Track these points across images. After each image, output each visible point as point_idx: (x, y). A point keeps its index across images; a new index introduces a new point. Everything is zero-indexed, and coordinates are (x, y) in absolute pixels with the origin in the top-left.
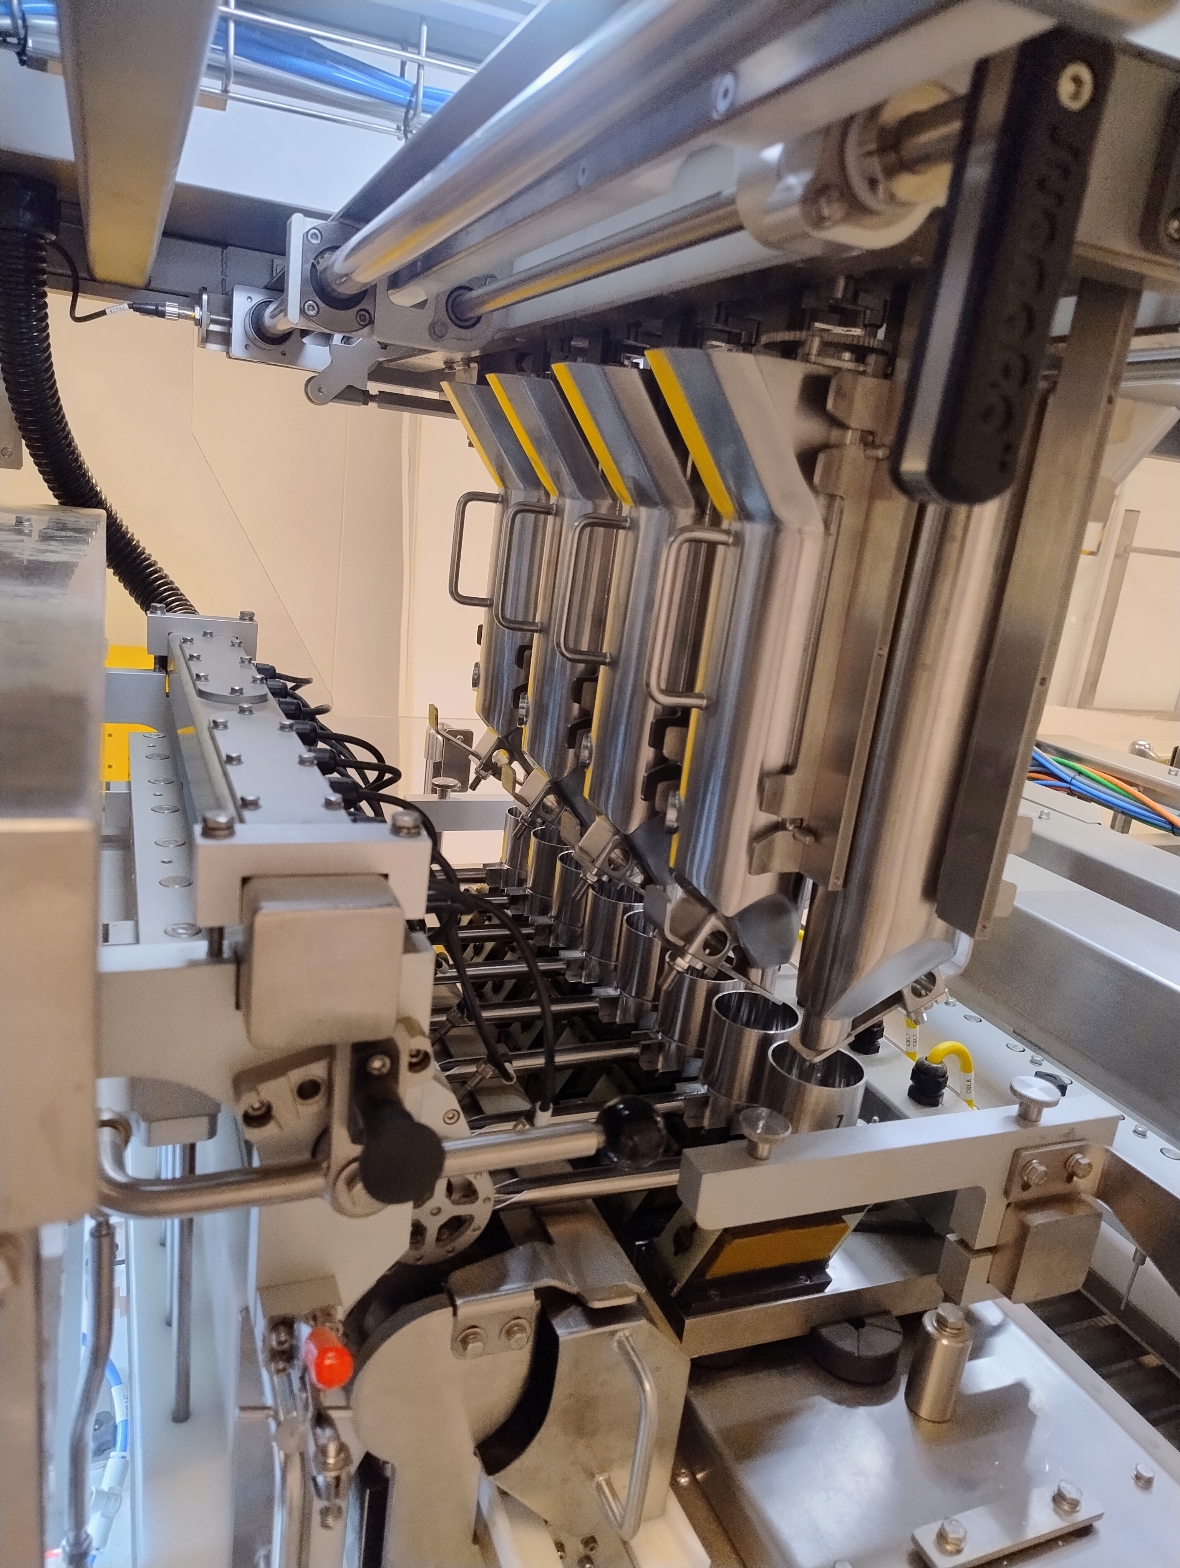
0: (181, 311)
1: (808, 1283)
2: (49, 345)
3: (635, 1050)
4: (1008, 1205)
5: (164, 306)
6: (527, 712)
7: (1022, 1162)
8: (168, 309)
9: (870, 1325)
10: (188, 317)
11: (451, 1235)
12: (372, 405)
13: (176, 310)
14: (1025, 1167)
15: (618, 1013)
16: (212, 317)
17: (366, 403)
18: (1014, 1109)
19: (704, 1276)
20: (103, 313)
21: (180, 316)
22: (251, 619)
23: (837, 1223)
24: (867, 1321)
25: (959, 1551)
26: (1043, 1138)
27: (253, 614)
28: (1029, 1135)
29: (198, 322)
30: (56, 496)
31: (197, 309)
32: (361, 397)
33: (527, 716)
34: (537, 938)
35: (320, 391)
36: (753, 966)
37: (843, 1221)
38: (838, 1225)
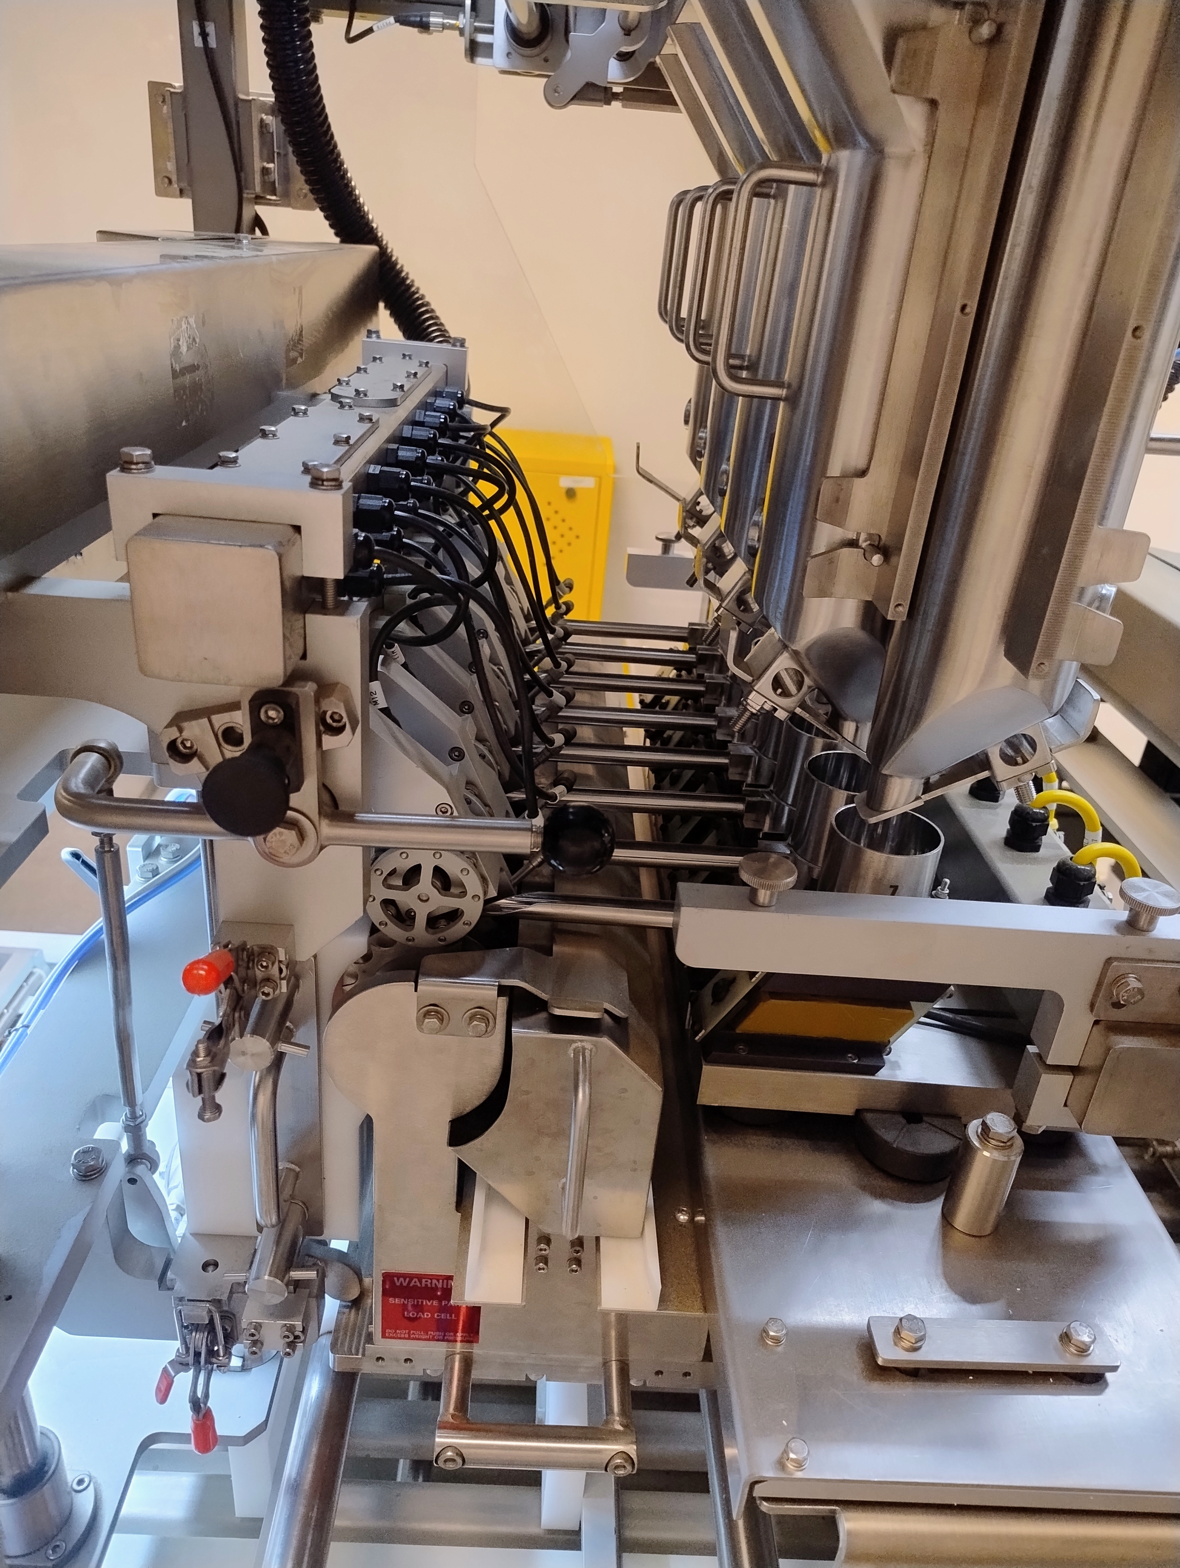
0: (446, 21)
1: (855, 1061)
2: (315, 66)
3: (740, 807)
4: (1096, 1022)
5: (428, 16)
6: (705, 443)
7: (1110, 975)
8: (432, 19)
9: (927, 1122)
10: (452, 27)
11: (448, 924)
12: (616, 105)
13: (440, 20)
14: (1116, 980)
15: (750, 772)
16: (476, 24)
17: (608, 103)
18: (1123, 915)
19: (734, 1030)
20: (370, 31)
21: (444, 27)
22: (462, 345)
23: (904, 1008)
24: (925, 1119)
25: (915, 1349)
26: (1150, 951)
27: (464, 339)
28: (1133, 944)
29: (462, 32)
30: (337, 234)
31: (461, 16)
32: (602, 95)
33: (704, 448)
34: (708, 696)
35: (556, 91)
36: (846, 720)
37: (910, 1008)
38: (901, 1011)
